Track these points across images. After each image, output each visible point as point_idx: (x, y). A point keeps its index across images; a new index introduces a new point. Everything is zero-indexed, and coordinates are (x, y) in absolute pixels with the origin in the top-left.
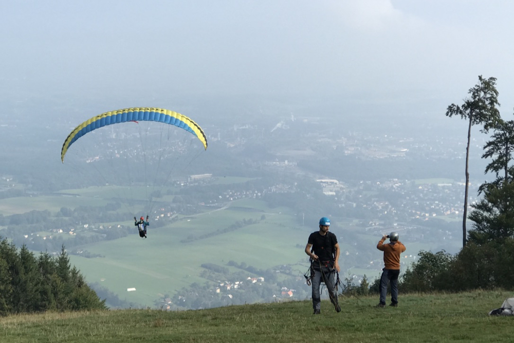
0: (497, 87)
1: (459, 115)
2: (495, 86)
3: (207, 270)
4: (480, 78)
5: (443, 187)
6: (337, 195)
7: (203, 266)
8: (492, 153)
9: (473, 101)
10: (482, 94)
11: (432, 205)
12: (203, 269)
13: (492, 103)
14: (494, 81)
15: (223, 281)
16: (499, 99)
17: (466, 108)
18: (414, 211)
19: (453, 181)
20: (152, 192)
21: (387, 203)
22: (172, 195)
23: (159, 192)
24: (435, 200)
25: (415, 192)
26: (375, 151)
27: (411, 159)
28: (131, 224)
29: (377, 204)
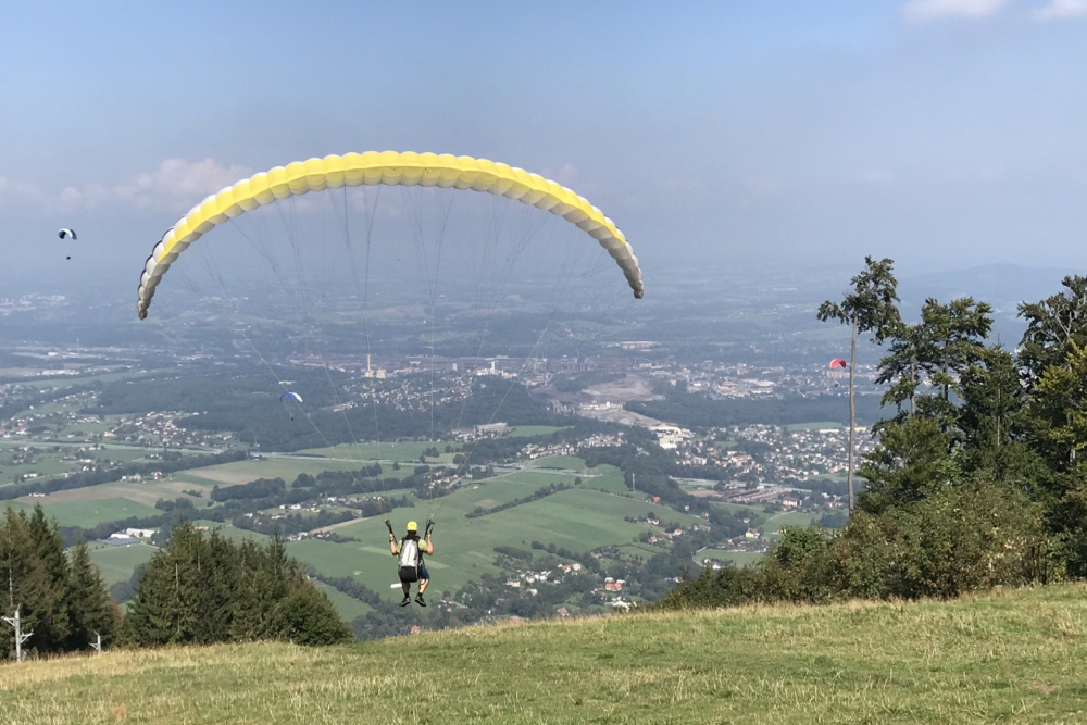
0: (894, 273)
1: (838, 319)
2: (890, 271)
3: (502, 555)
4: (868, 260)
5: (828, 435)
6: (679, 448)
7: (496, 550)
8: (891, 375)
9: (858, 295)
10: (871, 284)
11: (812, 460)
12: (497, 555)
13: (887, 299)
14: (889, 265)
15: (525, 571)
16: (898, 291)
17: (848, 308)
18: (787, 469)
19: (840, 425)
20: (425, 449)
21: (749, 458)
22: (453, 452)
23: (434, 449)
24: (817, 452)
25: (789, 442)
26: (730, 386)
27: (780, 397)
28: (397, 494)
29: (735, 460)
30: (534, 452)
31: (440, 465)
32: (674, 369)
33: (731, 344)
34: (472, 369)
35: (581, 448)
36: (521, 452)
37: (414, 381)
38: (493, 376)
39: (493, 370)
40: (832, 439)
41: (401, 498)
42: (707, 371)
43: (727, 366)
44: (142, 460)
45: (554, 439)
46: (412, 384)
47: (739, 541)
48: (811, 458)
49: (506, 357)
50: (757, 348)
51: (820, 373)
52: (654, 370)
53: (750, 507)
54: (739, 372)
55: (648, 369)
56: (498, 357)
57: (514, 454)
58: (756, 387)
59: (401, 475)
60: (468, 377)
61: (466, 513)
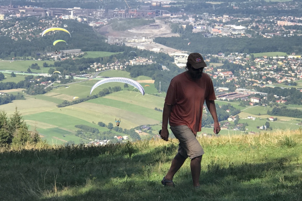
3: (80, 130)
5: (278, 60)
7: (76, 126)
11: (268, 75)
12: (77, 129)
18: (253, 80)
19: (285, 54)
20: (31, 65)
21: (230, 73)
22: (48, 67)
23: (36, 64)
24: (271, 70)
25: (254, 64)
26: (219, 29)
27: (250, 36)
29: (222, 74)
30: (98, 68)
31: (40, 75)
32: (185, 18)
33: (219, 3)
34: (59, 15)
35: (128, 66)
36: (90, 67)
37: (23, 22)
38: (72, 20)
39: (72, 17)
40: (280, 63)
41: (16, 94)
42: (205, 19)
43: (217, 17)
45: (110, 60)
46: (22, 24)
47: (224, 123)
48: (268, 74)
49: (79, 8)
50: (236, 6)
51: (273, 22)
52: (172, 18)
53: (231, 103)
54: (224, 21)
55: (168, 18)
56: (75, 8)
57: (86, 68)
58: (234, 30)
59: (16, 81)
60: (56, 20)
61: (57, 104)
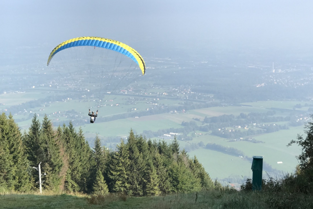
28: (282, 123)
44: (177, 105)
